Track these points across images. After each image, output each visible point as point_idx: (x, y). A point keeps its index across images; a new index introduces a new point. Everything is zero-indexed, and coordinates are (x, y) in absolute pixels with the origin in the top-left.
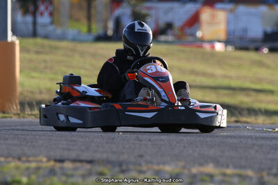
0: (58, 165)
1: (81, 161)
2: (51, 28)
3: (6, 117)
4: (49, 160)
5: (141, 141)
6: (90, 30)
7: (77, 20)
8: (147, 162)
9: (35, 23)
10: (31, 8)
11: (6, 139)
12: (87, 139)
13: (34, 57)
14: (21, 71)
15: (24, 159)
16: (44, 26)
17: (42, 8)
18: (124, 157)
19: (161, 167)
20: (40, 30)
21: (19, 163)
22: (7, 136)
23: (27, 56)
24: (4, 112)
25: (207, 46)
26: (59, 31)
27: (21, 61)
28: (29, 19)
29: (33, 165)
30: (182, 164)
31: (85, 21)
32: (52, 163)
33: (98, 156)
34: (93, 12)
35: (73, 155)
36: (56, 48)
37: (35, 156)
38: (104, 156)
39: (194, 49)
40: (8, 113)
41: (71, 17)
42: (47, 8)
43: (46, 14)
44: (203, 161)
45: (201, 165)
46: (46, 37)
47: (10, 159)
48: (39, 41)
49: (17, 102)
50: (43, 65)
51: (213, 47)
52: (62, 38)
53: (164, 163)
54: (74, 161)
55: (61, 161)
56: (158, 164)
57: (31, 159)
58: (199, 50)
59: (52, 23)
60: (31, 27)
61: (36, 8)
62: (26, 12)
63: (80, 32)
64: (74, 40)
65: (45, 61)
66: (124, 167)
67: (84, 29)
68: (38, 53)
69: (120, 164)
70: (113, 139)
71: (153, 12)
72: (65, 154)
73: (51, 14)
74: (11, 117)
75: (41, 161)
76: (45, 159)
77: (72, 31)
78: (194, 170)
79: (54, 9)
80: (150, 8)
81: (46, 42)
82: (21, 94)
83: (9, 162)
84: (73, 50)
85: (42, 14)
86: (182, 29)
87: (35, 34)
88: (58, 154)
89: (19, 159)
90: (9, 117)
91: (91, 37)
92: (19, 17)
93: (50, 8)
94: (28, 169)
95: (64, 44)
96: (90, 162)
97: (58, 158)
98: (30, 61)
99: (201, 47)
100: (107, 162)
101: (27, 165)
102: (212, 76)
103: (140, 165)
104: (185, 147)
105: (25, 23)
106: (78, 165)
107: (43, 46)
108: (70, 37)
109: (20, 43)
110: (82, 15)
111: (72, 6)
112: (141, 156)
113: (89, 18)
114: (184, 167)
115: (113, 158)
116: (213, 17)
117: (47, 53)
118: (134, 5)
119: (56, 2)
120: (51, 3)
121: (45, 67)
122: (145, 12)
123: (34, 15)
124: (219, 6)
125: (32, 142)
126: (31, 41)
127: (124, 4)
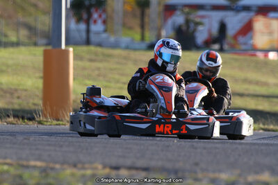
0: (114, 173)
1: (137, 169)
2: (104, 35)
3: (59, 125)
4: (104, 167)
5: (196, 148)
6: (143, 39)
7: (131, 28)
8: (203, 170)
9: (88, 31)
10: (85, 16)
11: (61, 146)
12: (142, 147)
13: (87, 64)
14: (74, 79)
15: (79, 166)
16: (98, 33)
17: (95, 16)
18: (179, 165)
19: (217, 175)
20: (93, 38)
21: (74, 170)
22: (62, 143)
23: (80, 63)
24: (58, 120)
25: (260, 55)
26: (112, 39)
27: (74, 69)
28: (83, 26)
29: (89, 172)
30: (237, 172)
31: (138, 30)
32: (107, 171)
33: (153, 164)
34: (146, 20)
35: (129, 162)
36: (110, 56)
37: (91, 163)
38: (160, 163)
39: (248, 58)
40: (62, 120)
41: (124, 25)
42: (100, 16)
43: (100, 22)
44: (259, 169)
45: (257, 173)
46: (100, 45)
47: (65, 166)
48: (92, 48)
49: (71, 109)
50: (97, 72)
51: (266, 56)
52: (115, 46)
53: (220, 171)
54: (130, 168)
55: (117, 168)
56: (214, 172)
57: (87, 166)
58: (253, 58)
59: (105, 31)
60: (84, 35)
61: (90, 16)
62: (79, 20)
63: (133, 40)
64: (127, 48)
65: (98, 69)
66: (180, 175)
67: (138, 37)
68: (91, 60)
69: (176, 172)
70: (168, 146)
71: (205, 21)
72: (121, 162)
73: (104, 22)
74: (65, 125)
75: (96, 168)
76: (100, 167)
77: (125, 39)
78: (250, 178)
79: (107, 17)
80: (203, 17)
81: (99, 49)
82: (74, 101)
83: (64, 169)
84: (126, 58)
85: (95, 22)
86: (235, 37)
87: (88, 42)
88: (114, 161)
89: (75, 166)
90: (63, 124)
91: (144, 45)
92: (73, 25)
93: (104, 16)
94: (83, 176)
95: (117, 52)
96: (146, 169)
97: (114, 165)
98: (84, 69)
99: (255, 55)
100: (163, 170)
101: (82, 172)
102: (266, 84)
103: (195, 172)
104: (240, 155)
105: (79, 31)
106: (134, 172)
107: (96, 54)
108: (123, 45)
109: (74, 50)
110: (135, 23)
111: (125, 13)
112: (197, 164)
113: (142, 27)
114: (240, 175)
115: (169, 165)
116: (268, 26)
117: (101, 61)
118: (188, 14)
119: (109, 9)
120: (104, 11)
121: (99, 75)
122: (198, 20)
123: (88, 23)
124: (272, 14)
125: (87, 149)
126: (85, 48)
127: (178, 13)
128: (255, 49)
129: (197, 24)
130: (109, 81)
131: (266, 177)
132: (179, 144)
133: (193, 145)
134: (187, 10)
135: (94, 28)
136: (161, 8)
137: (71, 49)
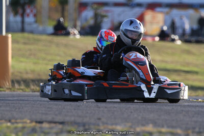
0: (38, 125)
1: (55, 123)
2: (35, 26)
3: (1, 91)
4: (31, 122)
5: (99, 108)
8: (103, 123)
9: (23, 22)
10: (20, 11)
11: (1, 107)
12: (60, 107)
13: (22, 46)
14: (12, 57)
16: (30, 24)
17: (28, 11)
18: (86, 120)
19: (114, 127)
20: (27, 27)
21: (9, 124)
22: (1, 104)
23: (16, 46)
25: (149, 39)
26: (41, 28)
27: (12, 50)
28: (19, 18)
29: (20, 125)
30: (129, 124)
32: (34, 124)
33: (67, 119)
34: (66, 14)
35: (49, 118)
36: (39, 40)
37: (22, 118)
38: (73, 119)
40: (2, 88)
42: (32, 11)
43: (31, 15)
44: (145, 122)
45: (143, 125)
46: (32, 32)
47: (3, 121)
48: (26, 35)
50: (28, 53)
51: (154, 40)
52: (43, 33)
53: (116, 124)
54: (50, 122)
55: (41, 122)
56: (112, 124)
57: (18, 121)
58: (144, 41)
59: (36, 22)
60: (20, 25)
61: (24, 11)
62: (16, 13)
65: (30, 50)
66: (87, 127)
68: (25, 43)
69: (84, 125)
70: (79, 106)
71: (109, 14)
72: (44, 117)
73: (35, 16)
74: (5, 91)
75: (26, 123)
76: (28, 121)
78: (138, 129)
79: (37, 12)
80: (107, 11)
81: (31, 36)
82: (12, 74)
84: (51, 42)
85: (28, 15)
87: (23, 30)
88: (39, 118)
89: (10, 121)
90: (3, 91)
92: (12, 18)
93: (34, 11)
94: (16, 128)
95: (44, 37)
96: (62, 123)
97: (38, 120)
98: (20, 50)
99: (145, 39)
100: (74, 123)
101: (15, 125)
103: (98, 125)
104: (132, 112)
105: (16, 22)
106: (53, 125)
107: (28, 39)
109: (12, 36)
111: (50, 9)
112: (99, 119)
114: (131, 127)
115: (79, 120)
116: (154, 18)
117: (32, 44)
118: (96, 9)
119: (38, 6)
120: (35, 7)
122: (104, 14)
123: (22, 16)
124: (158, 9)
125: (19, 108)
126: (20, 35)
127: (89, 8)
128: (145, 35)
129: (103, 16)
130: (38, 59)
131: (150, 128)
132: (87, 104)
133: (98, 106)
134: (95, 6)
135: (27, 20)
136: (77, 5)
137: (10, 36)
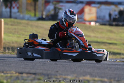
0: (20, 75)
1: (30, 74)
2: (18, 14)
4: (16, 73)
5: (57, 65)
6: (35, 15)
7: (30, 11)
8: (60, 74)
9: (11, 12)
10: (9, 5)
12: (33, 64)
13: (10, 27)
14: (4, 33)
16: (15, 13)
17: (14, 5)
18: (49, 72)
19: (66, 76)
20: (13, 15)
21: (2, 74)
23: (7, 26)
25: (87, 23)
26: (21, 16)
27: (4, 29)
28: (8, 10)
29: (9, 75)
30: (75, 75)
31: (33, 11)
32: (17, 74)
33: (38, 71)
34: (37, 7)
35: (27, 71)
36: (20, 23)
38: (41, 71)
39: (82, 24)
41: (27, 9)
42: (16, 5)
43: (16, 8)
44: (85, 74)
45: (84, 76)
46: (16, 18)
48: (12, 20)
50: (14, 31)
51: (90, 24)
52: (23, 19)
53: (68, 75)
54: (27, 73)
55: (22, 73)
56: (65, 75)
57: (8, 72)
58: (84, 25)
59: (18, 12)
60: (9, 14)
61: (11, 5)
62: (6, 6)
63: (31, 16)
64: (28, 19)
65: (15, 29)
67: (33, 15)
68: (12, 25)
69: (48, 75)
70: (45, 64)
71: (63, 8)
72: (23, 70)
73: (18, 8)
75: (12, 73)
76: (14, 73)
77: (27, 16)
78: (81, 78)
79: (19, 6)
80: (62, 6)
81: (16, 20)
84: (28, 24)
85: (14, 8)
87: (10, 17)
88: (20, 70)
89: (3, 72)
91: (35, 18)
92: (4, 9)
94: (6, 77)
95: (23, 21)
96: (35, 74)
97: (20, 72)
98: (8, 29)
99: (85, 23)
100: (42, 74)
101: (6, 75)
103: (57, 75)
104: (77, 68)
105: (6, 12)
106: (29, 75)
107: (14, 22)
108: (26, 18)
109: (4, 21)
110: (32, 8)
111: (27, 4)
112: (57, 72)
113: (35, 10)
114: (76, 77)
115: (45, 72)
116: (90, 10)
117: (16, 25)
118: (55, 4)
119: (20, 2)
120: (18, 3)
121: (15, 32)
122: (60, 7)
123: (10, 8)
124: (93, 5)
125: (9, 65)
126: (9, 20)
127: (51, 4)
128: (85, 21)
129: (59, 9)
130: (20, 34)
131: (88, 78)
132: (50, 62)
133: (56, 63)
134: (55, 3)
135: (13, 10)
136: (43, 2)
137: (3, 20)
